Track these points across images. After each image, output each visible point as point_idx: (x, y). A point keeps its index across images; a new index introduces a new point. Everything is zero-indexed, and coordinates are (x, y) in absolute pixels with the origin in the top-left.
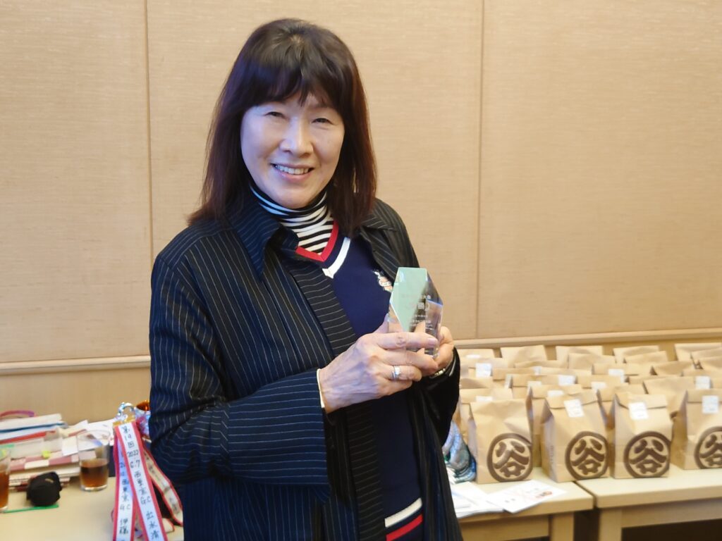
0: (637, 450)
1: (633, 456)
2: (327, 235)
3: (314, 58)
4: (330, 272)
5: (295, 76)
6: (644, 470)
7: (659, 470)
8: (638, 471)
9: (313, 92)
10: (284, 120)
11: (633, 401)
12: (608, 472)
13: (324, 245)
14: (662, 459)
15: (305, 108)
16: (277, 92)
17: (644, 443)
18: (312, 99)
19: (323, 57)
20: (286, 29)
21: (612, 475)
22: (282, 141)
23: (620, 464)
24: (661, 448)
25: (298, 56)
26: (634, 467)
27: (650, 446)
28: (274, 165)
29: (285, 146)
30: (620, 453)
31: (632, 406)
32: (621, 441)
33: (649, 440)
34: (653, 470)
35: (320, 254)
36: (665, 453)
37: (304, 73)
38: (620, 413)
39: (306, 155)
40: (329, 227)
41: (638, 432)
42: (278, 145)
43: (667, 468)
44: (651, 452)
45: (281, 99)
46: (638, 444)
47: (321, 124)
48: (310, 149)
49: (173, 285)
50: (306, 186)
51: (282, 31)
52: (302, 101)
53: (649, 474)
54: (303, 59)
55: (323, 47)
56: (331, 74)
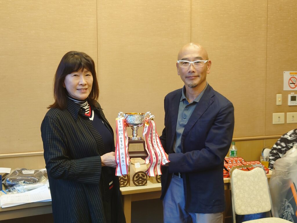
0: (137, 177)
1: (135, 179)
2: (89, 109)
3: (83, 59)
4: (92, 119)
5: (80, 65)
6: (139, 183)
7: (144, 183)
8: (137, 184)
9: (85, 68)
10: (78, 77)
11: (136, 162)
12: (128, 184)
13: (89, 112)
14: (145, 180)
15: (83, 72)
16: (76, 69)
17: (139, 175)
18: (85, 70)
19: (86, 59)
20: (73, 53)
21: (129, 185)
22: (79, 82)
23: (131, 182)
24: (144, 177)
25: (79, 59)
26: (136, 182)
27: (141, 176)
28: (78, 89)
29: (80, 83)
30: (131, 179)
31: (136, 164)
32: (131, 174)
33: (140, 174)
34: (142, 183)
35: (88, 114)
36: (145, 178)
37: (82, 64)
38: (132, 166)
39: (86, 85)
40: (89, 107)
41: (136, 172)
42: (78, 84)
43: (146, 182)
44: (141, 178)
45: (77, 71)
46: (137, 175)
47: (87, 76)
48: (86, 83)
49: (54, 124)
50: (86, 93)
51: (72, 54)
52: (82, 71)
53: (141, 184)
54: (81, 60)
55: (84, 56)
56: (89, 63)
